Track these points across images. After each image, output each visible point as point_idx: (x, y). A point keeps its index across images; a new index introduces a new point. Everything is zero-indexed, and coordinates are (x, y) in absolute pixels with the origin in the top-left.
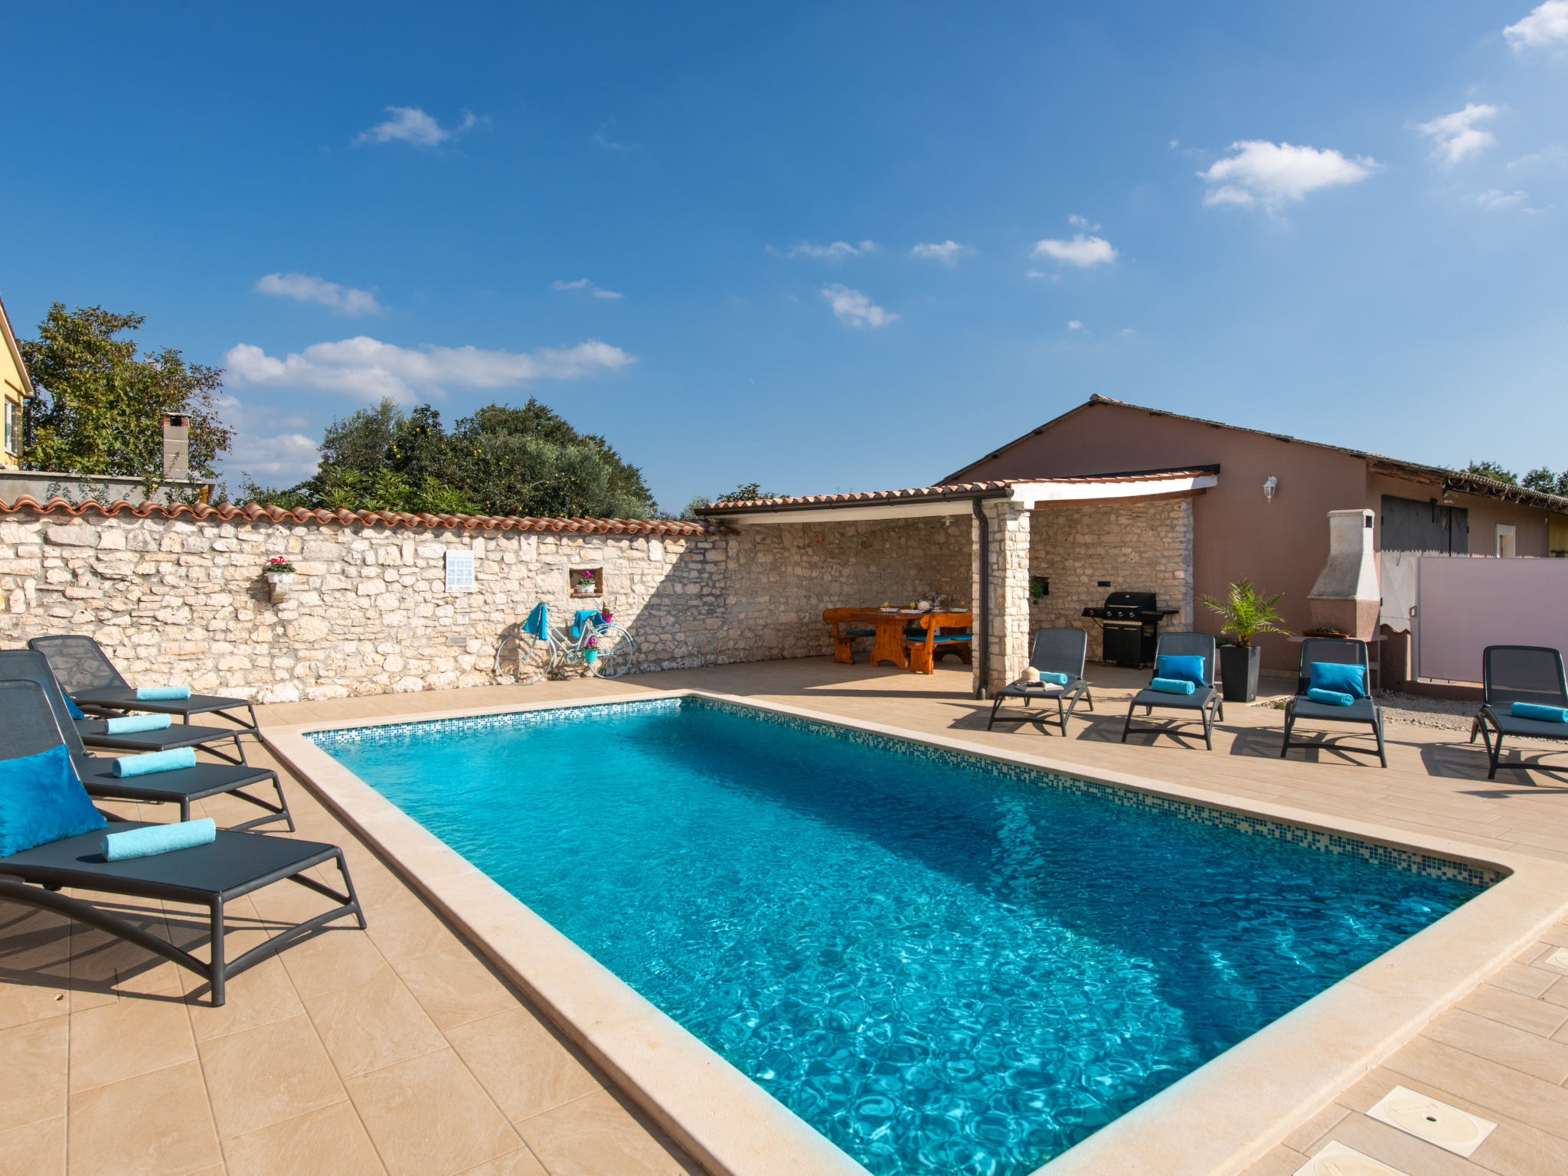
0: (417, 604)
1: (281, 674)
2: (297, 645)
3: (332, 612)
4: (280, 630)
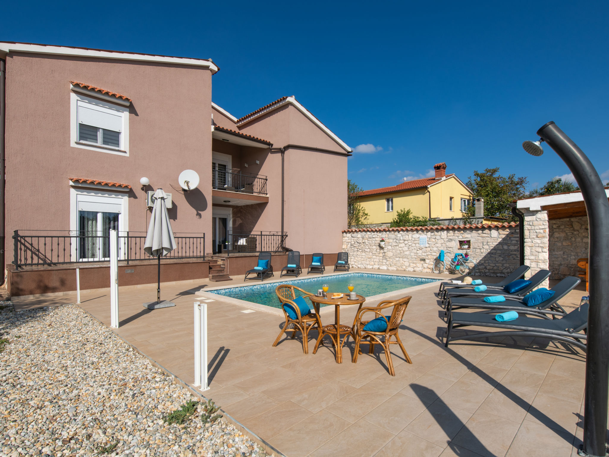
0: (412, 250)
1: (384, 264)
2: (387, 258)
3: (394, 251)
4: (384, 254)
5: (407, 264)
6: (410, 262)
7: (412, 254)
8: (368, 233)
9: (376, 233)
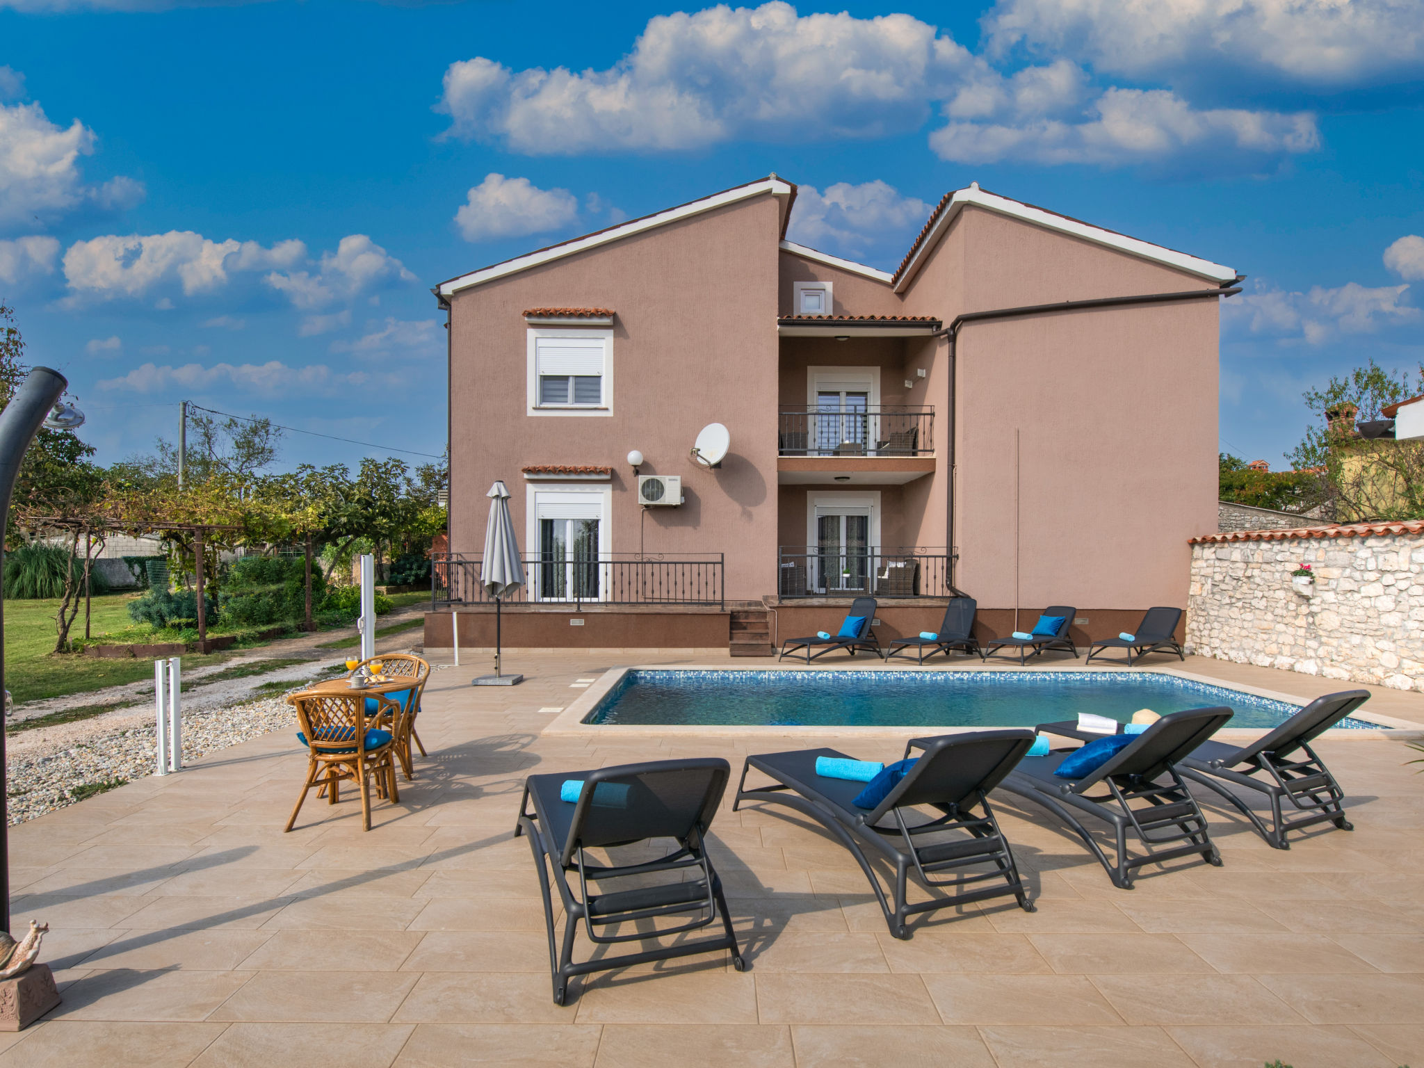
0: (1411, 608)
1: (1311, 653)
2: (1321, 633)
3: (1343, 609)
4: (1310, 620)
5: (1389, 660)
6: (1405, 653)
7: (1411, 625)
8: (1264, 546)
9: (1286, 545)
